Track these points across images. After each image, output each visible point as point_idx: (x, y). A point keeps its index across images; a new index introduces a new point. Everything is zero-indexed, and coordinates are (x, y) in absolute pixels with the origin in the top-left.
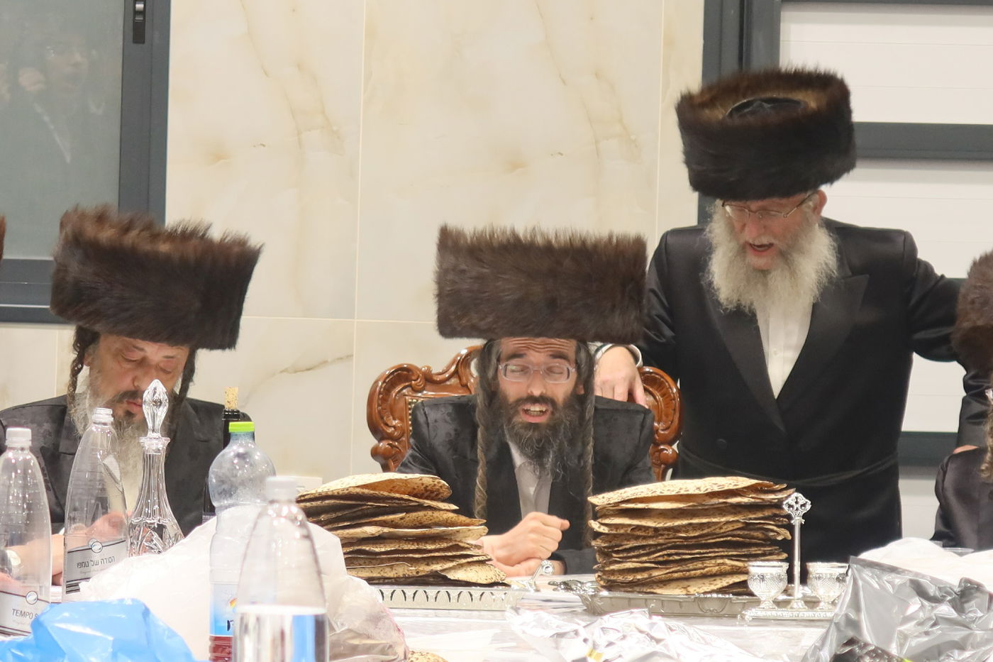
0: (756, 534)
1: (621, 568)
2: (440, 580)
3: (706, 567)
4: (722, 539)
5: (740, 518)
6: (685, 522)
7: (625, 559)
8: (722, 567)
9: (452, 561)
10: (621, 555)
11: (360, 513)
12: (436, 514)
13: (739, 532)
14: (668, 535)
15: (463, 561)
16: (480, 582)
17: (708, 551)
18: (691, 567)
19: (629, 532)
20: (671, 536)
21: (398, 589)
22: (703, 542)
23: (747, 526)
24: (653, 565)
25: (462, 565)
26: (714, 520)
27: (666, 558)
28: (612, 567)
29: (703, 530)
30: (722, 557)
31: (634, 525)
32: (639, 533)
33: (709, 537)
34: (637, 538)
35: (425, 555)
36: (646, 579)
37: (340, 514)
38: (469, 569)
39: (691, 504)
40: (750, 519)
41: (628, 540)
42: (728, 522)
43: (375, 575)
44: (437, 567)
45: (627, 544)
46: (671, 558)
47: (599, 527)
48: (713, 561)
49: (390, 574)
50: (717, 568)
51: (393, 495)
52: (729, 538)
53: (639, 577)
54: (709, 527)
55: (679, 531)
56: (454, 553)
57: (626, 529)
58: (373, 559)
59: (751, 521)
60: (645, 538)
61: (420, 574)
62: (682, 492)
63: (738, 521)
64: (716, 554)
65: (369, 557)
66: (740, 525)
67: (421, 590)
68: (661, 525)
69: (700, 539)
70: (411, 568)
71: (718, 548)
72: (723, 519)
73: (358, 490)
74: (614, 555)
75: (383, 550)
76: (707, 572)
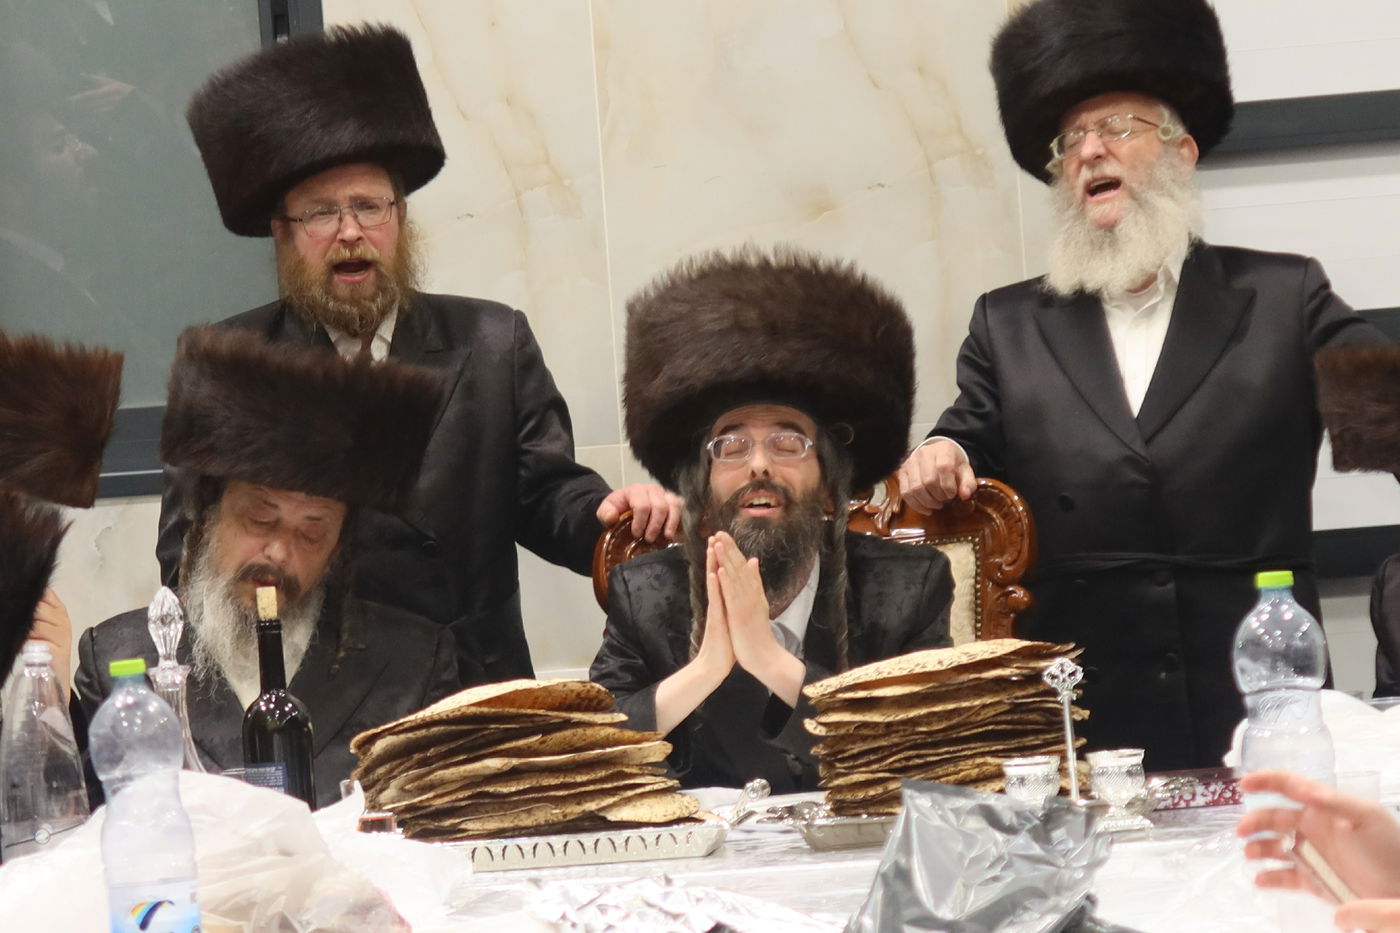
0: (1032, 717)
1: (849, 782)
2: (597, 823)
3: (962, 770)
4: (980, 730)
5: (1003, 697)
6: (923, 711)
7: (851, 770)
8: (985, 768)
9: (613, 795)
10: (846, 765)
11: (482, 741)
12: (590, 731)
13: (1004, 718)
14: (904, 730)
15: (630, 793)
16: (655, 820)
17: (960, 748)
18: (941, 773)
19: (851, 732)
20: (907, 733)
21: (541, 841)
22: (954, 736)
23: (1015, 708)
24: (887, 775)
25: (629, 800)
26: (965, 704)
27: (904, 763)
28: (837, 782)
29: (950, 720)
30: (983, 754)
31: (856, 722)
32: (865, 732)
33: (962, 729)
34: (864, 739)
35: (572, 792)
36: (883, 794)
37: (452, 745)
38: (638, 803)
39: (931, 685)
40: (1017, 698)
41: (854, 743)
42: (984, 706)
43: (507, 824)
44: (591, 806)
45: (852, 749)
46: (911, 763)
47: (815, 728)
48: (970, 762)
49: (527, 821)
50: (976, 770)
51: (523, 711)
52: (990, 727)
53: (872, 792)
54: (960, 715)
55: (920, 725)
56: (615, 784)
57: (847, 728)
58: (504, 803)
59: (1020, 701)
60: (875, 738)
61: (568, 818)
62: (918, 670)
63: (999, 703)
64: (974, 751)
65: (495, 800)
66: (1006, 708)
67: (573, 839)
68: (890, 719)
69: (949, 733)
70: (554, 811)
71: (976, 743)
72: (977, 702)
73: (474, 709)
74: (838, 765)
75: (513, 789)
76: (966, 776)
